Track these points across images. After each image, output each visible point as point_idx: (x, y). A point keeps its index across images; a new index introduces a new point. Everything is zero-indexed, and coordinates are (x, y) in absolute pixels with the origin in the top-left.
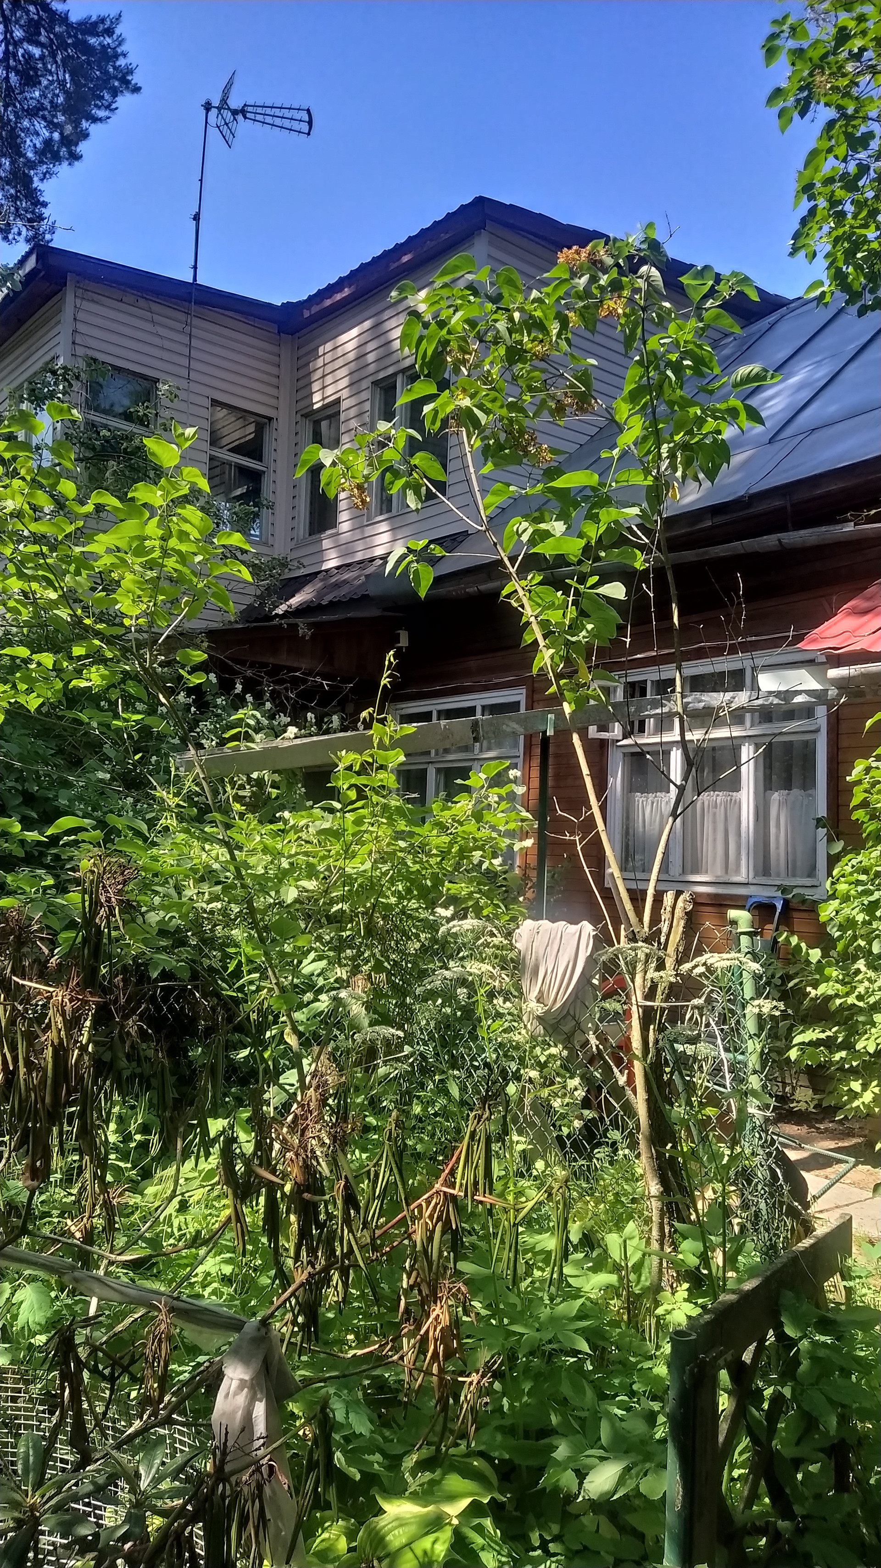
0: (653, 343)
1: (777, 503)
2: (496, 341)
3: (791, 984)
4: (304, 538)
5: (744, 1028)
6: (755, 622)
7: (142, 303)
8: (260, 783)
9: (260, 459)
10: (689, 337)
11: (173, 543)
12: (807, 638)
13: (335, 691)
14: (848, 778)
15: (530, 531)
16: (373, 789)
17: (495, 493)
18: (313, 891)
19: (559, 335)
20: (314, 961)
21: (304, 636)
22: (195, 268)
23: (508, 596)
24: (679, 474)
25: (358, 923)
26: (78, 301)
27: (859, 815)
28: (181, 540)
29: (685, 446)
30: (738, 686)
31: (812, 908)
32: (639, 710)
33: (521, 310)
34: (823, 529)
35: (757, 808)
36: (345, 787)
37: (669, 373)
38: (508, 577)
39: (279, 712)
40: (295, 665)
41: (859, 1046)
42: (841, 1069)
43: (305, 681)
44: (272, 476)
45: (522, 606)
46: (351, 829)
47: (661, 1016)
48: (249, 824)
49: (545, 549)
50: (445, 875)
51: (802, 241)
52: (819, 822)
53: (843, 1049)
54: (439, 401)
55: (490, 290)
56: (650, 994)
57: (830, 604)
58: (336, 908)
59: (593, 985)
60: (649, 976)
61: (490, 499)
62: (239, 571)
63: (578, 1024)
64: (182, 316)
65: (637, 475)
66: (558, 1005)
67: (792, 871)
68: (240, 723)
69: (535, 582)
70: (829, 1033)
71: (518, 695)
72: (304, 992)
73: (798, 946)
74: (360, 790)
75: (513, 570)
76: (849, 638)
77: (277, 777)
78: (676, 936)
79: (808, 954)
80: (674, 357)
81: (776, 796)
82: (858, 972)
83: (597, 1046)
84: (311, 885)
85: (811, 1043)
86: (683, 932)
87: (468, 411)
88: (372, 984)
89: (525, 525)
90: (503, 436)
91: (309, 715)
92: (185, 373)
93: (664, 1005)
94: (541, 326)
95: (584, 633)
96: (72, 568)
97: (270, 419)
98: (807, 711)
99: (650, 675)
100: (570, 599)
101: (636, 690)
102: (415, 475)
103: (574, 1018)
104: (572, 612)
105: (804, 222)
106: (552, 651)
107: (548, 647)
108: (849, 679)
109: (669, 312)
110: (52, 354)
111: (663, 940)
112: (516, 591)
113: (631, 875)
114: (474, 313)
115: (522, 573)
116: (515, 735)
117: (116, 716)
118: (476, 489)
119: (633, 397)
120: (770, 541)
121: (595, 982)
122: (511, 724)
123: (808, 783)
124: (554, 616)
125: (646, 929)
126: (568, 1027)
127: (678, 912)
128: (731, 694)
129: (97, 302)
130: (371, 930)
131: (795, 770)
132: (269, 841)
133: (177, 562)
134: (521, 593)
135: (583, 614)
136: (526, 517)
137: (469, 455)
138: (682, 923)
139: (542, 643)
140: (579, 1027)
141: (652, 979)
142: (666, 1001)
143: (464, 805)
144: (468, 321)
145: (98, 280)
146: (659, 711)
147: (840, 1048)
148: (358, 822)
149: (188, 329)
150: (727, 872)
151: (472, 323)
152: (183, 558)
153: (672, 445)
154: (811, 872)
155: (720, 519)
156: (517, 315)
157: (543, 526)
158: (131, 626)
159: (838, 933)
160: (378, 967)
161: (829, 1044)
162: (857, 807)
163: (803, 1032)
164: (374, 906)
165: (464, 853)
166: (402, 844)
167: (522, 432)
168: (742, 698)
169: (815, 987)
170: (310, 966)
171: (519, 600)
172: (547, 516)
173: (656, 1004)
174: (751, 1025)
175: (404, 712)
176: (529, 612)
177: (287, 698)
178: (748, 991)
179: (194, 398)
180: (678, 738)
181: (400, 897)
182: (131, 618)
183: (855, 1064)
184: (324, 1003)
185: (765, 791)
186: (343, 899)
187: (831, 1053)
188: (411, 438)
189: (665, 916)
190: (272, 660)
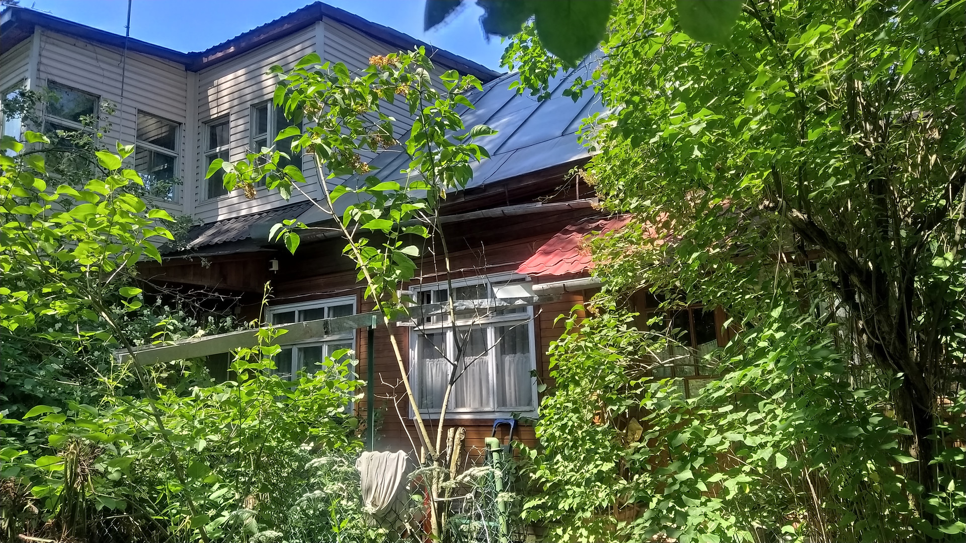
0: (426, 111)
1: (500, 190)
2: (335, 103)
3: (521, 473)
4: (205, 200)
5: (497, 509)
6: (491, 256)
7: (90, 47)
8: (177, 368)
9: (173, 149)
10: (447, 109)
11: (117, 218)
12: (521, 267)
13: (228, 302)
14: (547, 353)
15: (360, 214)
16: (261, 372)
17: (336, 191)
18: (217, 442)
19: (372, 103)
20: (219, 488)
21: (205, 267)
22: (128, 27)
23: (347, 252)
24: (445, 183)
25: (249, 459)
26: (43, 44)
27: (554, 374)
28: (122, 217)
29: (448, 169)
30: (484, 296)
31: (531, 425)
32: (428, 311)
33: (350, 87)
34: (526, 205)
35: (497, 365)
36: (241, 371)
37: (437, 128)
38: (348, 242)
39: (188, 317)
40: (200, 283)
41: (560, 507)
42: (551, 521)
43: (206, 295)
44: (182, 160)
45: (356, 258)
46: (245, 399)
47: (448, 507)
48: (170, 397)
49: (370, 226)
50: (308, 423)
51: (506, 60)
52: (533, 373)
53: (552, 509)
54: (302, 139)
55: (331, 74)
56: (441, 495)
57: (532, 247)
58: (233, 451)
59: (407, 490)
60: (440, 486)
61: (333, 194)
62: (165, 234)
63: (398, 516)
64: (118, 57)
65: (422, 184)
66: (385, 505)
67: (518, 403)
68: (161, 328)
69: (363, 244)
70: (543, 500)
71: (352, 300)
72: (209, 509)
73: (524, 449)
74: (250, 372)
75: (350, 238)
76: (543, 267)
77: (189, 364)
78: (455, 457)
79: (529, 453)
80: (439, 119)
81: (508, 359)
82: (558, 462)
83: (411, 530)
84: (215, 437)
85: (534, 508)
86: (460, 453)
87: (320, 146)
88: (259, 501)
89: (356, 210)
90: (339, 158)
91: (210, 318)
92: (119, 92)
93: (450, 499)
94: (361, 97)
95: (394, 276)
96: (43, 237)
97: (180, 124)
98: (523, 309)
99: (433, 287)
100: (386, 255)
101: (425, 297)
102: (286, 179)
103: (395, 512)
104: (387, 262)
105: (507, 50)
106: (376, 286)
107: (373, 284)
108: (543, 290)
109: (435, 94)
110: (22, 76)
111: (448, 458)
112: (352, 249)
113: (425, 411)
114: (322, 88)
115: (356, 240)
116: (351, 328)
117: (76, 334)
118: (326, 189)
119: (417, 139)
120: (497, 211)
121: (408, 488)
122: (349, 322)
123: (525, 349)
124: (377, 265)
125: (438, 453)
126: (391, 519)
127: (457, 441)
128: (480, 300)
129: (57, 46)
130: (259, 466)
131: (518, 340)
132: (185, 410)
133: (119, 229)
134: (355, 251)
135: (394, 263)
136: (356, 206)
137: (320, 169)
138: (459, 447)
139: (369, 280)
140: (398, 518)
141: (442, 487)
142: (451, 496)
143: (321, 377)
144: (318, 92)
145: (58, 31)
146: (439, 311)
147: (550, 508)
148: (250, 393)
149: (122, 65)
150: (482, 405)
151: (320, 94)
152: (123, 227)
153: (440, 168)
154: (529, 403)
155: (469, 198)
156: (347, 90)
157: (367, 212)
158: (86, 272)
159: (546, 444)
160: (264, 489)
161: (544, 507)
162: (552, 369)
163: (529, 501)
164: (261, 449)
165: (321, 409)
166: (280, 405)
167: (351, 155)
168: (486, 303)
169: (535, 473)
170: (217, 494)
171: (354, 254)
172: (369, 205)
173: (445, 499)
174: (501, 508)
175: (276, 312)
176: (361, 262)
177: (194, 307)
178: (499, 487)
179: (124, 108)
180: (451, 325)
181: (279, 442)
182: (85, 266)
183: (558, 518)
184: (226, 516)
185: (501, 354)
186: (239, 444)
187: (545, 512)
188: (282, 158)
189: (449, 444)
190: (182, 281)
